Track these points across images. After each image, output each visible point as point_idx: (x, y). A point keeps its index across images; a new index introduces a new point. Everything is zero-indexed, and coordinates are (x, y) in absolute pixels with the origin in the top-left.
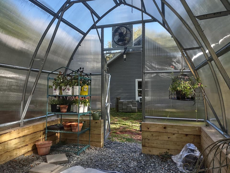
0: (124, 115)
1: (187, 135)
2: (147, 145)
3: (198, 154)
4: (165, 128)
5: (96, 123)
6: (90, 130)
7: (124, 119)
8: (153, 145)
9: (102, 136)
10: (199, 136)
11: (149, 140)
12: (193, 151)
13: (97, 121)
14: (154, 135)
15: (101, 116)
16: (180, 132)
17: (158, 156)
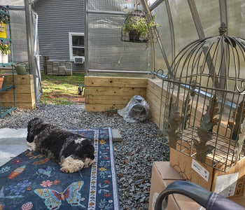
0: (56, 79)
1: (133, 88)
2: (91, 102)
3: (144, 103)
4: (111, 82)
5: (23, 79)
6: (14, 88)
7: (56, 83)
8: (98, 101)
9: (33, 95)
10: (145, 89)
11: (93, 96)
12: (140, 101)
13: (24, 76)
14: (99, 90)
15: (29, 70)
16: (127, 86)
17: (103, 112)
